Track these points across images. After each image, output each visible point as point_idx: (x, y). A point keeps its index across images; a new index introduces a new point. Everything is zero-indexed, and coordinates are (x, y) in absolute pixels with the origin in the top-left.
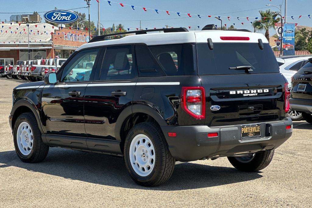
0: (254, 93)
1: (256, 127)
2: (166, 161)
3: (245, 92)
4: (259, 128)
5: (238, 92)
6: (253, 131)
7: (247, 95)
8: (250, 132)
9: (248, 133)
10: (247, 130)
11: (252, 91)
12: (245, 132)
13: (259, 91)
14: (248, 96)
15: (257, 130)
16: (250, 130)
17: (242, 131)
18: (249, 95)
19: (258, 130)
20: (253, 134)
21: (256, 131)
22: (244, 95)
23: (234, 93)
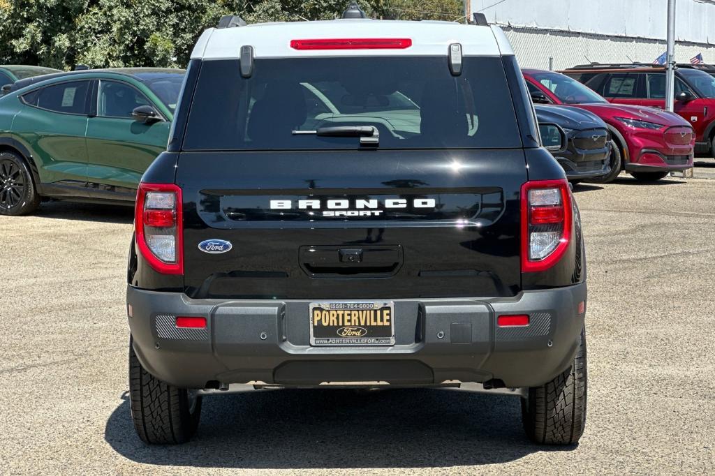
0: (366, 208)
1: (375, 311)
2: (141, 379)
3: (331, 204)
4: (389, 315)
5: (303, 204)
6: (363, 324)
7: (338, 214)
8: (347, 323)
9: (338, 326)
10: (334, 318)
11: (360, 203)
12: (325, 324)
13: (389, 203)
14: (342, 218)
15: (375, 320)
16: (347, 318)
17: (317, 319)
18: (344, 213)
19: (382, 320)
20: (362, 333)
21: (373, 324)
22: (325, 213)
23: (287, 204)
